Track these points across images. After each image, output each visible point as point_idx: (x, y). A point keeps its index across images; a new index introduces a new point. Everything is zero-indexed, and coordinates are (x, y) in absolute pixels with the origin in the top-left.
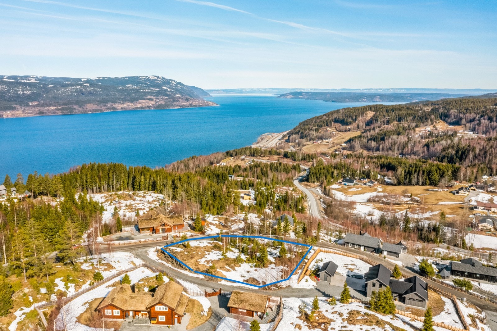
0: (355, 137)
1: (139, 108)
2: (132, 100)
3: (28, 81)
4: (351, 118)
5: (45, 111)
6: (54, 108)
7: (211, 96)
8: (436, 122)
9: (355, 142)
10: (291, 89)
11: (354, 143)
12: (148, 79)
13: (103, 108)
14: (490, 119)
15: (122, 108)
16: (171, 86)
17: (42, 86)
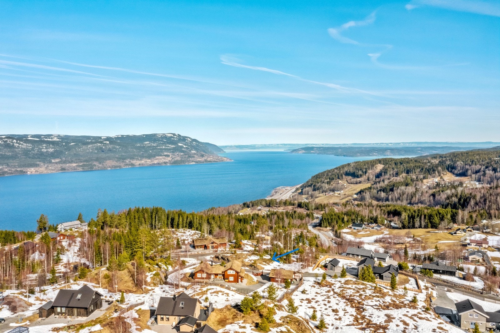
0: (366, 189)
1: (156, 164)
2: (150, 157)
3: (51, 140)
4: (361, 171)
5: (67, 168)
6: (76, 164)
7: (225, 152)
8: (443, 173)
9: (366, 193)
10: (303, 145)
11: (364, 194)
12: (164, 137)
14: (495, 170)
15: (139, 164)
16: (186, 142)
17: (64, 144)
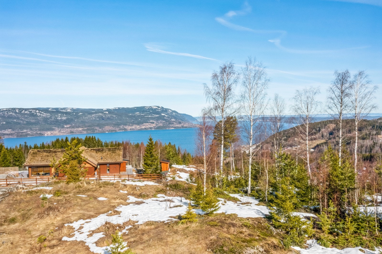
0: (322, 144)
1: (144, 129)
2: (139, 124)
4: (315, 130)
5: (75, 131)
6: (82, 129)
7: (198, 121)
12: (151, 109)
13: (117, 129)
15: (131, 129)
16: (168, 113)
17: (74, 114)
